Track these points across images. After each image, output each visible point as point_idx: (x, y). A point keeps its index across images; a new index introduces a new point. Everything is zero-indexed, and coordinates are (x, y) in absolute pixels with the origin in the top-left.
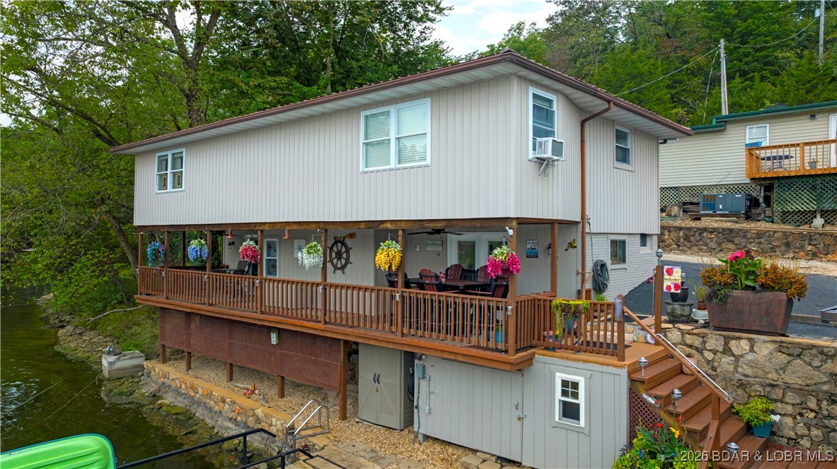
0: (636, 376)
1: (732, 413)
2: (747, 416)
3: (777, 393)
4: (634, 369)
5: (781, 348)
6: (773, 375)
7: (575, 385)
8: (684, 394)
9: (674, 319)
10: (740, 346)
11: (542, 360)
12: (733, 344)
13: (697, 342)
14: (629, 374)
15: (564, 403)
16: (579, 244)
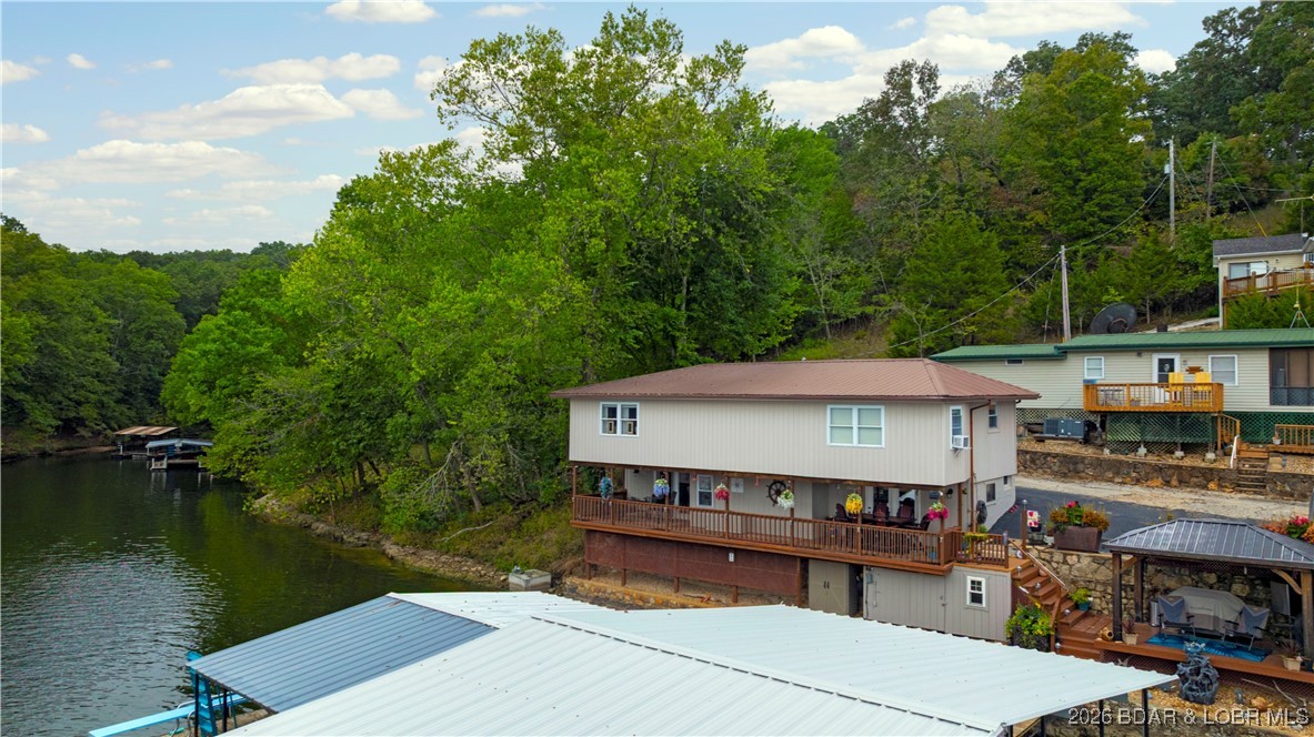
0: (1016, 577)
1: (1067, 598)
2: (1075, 598)
3: (1092, 586)
4: (1015, 572)
5: (1094, 560)
6: (1090, 576)
7: (979, 583)
8: (1042, 587)
9: (1033, 543)
10: (1072, 559)
11: (958, 569)
12: (1068, 557)
13: (1048, 557)
14: (1012, 575)
15: (972, 594)
16: (969, 492)
